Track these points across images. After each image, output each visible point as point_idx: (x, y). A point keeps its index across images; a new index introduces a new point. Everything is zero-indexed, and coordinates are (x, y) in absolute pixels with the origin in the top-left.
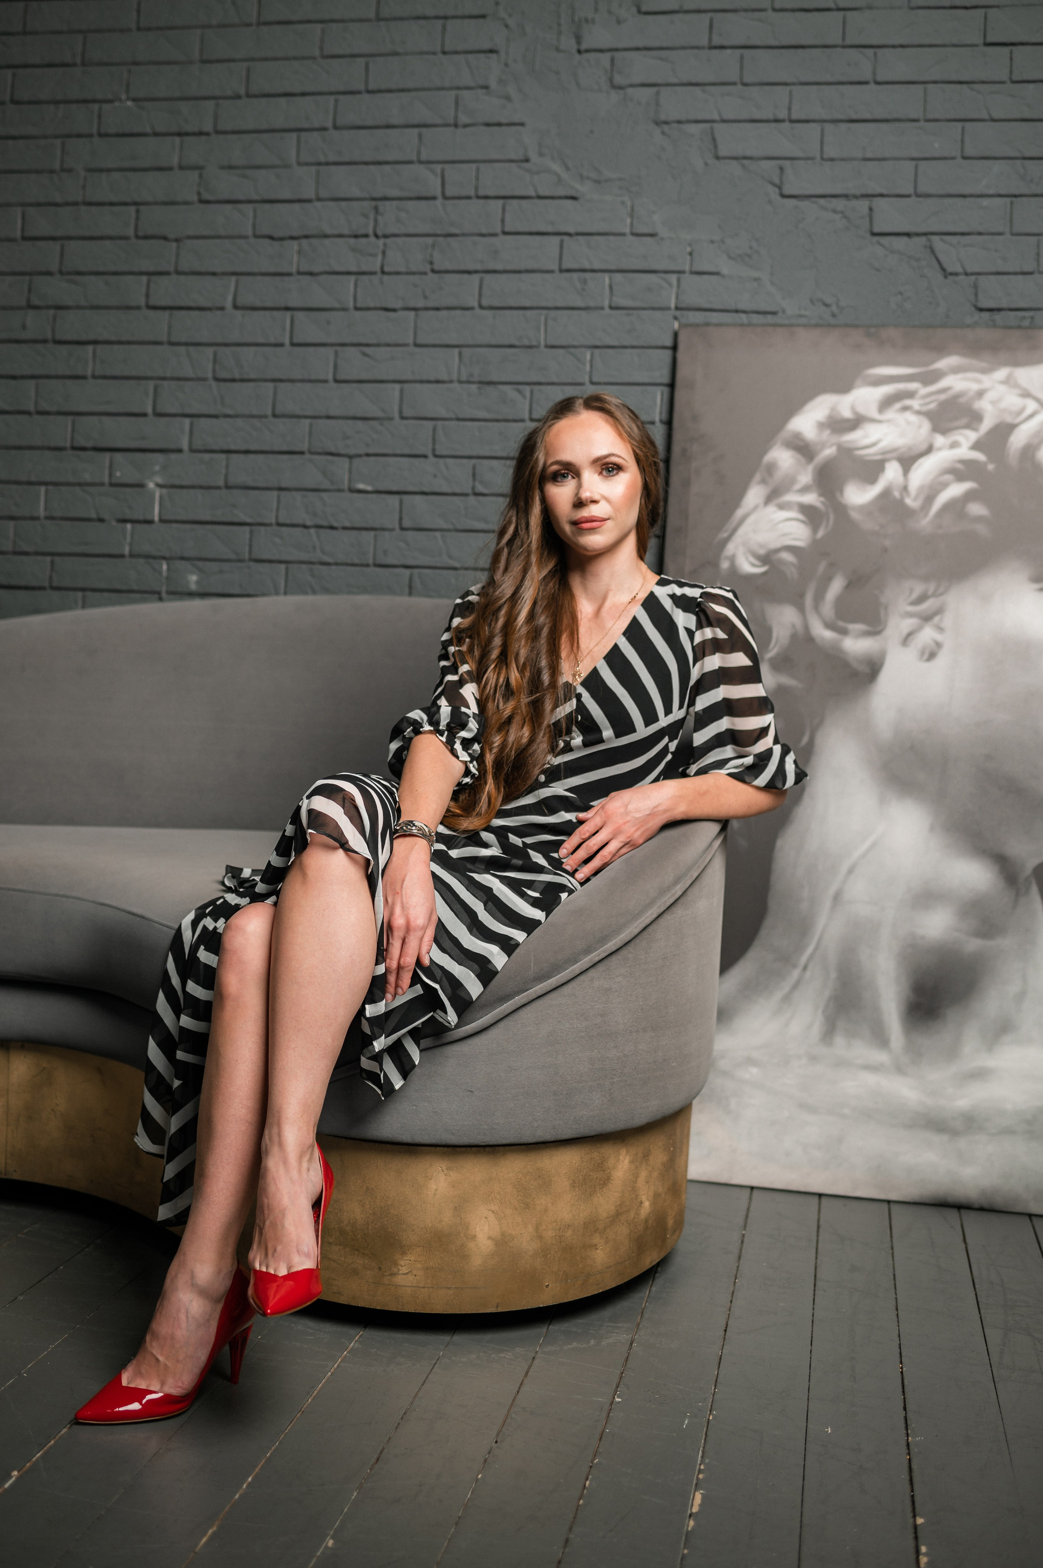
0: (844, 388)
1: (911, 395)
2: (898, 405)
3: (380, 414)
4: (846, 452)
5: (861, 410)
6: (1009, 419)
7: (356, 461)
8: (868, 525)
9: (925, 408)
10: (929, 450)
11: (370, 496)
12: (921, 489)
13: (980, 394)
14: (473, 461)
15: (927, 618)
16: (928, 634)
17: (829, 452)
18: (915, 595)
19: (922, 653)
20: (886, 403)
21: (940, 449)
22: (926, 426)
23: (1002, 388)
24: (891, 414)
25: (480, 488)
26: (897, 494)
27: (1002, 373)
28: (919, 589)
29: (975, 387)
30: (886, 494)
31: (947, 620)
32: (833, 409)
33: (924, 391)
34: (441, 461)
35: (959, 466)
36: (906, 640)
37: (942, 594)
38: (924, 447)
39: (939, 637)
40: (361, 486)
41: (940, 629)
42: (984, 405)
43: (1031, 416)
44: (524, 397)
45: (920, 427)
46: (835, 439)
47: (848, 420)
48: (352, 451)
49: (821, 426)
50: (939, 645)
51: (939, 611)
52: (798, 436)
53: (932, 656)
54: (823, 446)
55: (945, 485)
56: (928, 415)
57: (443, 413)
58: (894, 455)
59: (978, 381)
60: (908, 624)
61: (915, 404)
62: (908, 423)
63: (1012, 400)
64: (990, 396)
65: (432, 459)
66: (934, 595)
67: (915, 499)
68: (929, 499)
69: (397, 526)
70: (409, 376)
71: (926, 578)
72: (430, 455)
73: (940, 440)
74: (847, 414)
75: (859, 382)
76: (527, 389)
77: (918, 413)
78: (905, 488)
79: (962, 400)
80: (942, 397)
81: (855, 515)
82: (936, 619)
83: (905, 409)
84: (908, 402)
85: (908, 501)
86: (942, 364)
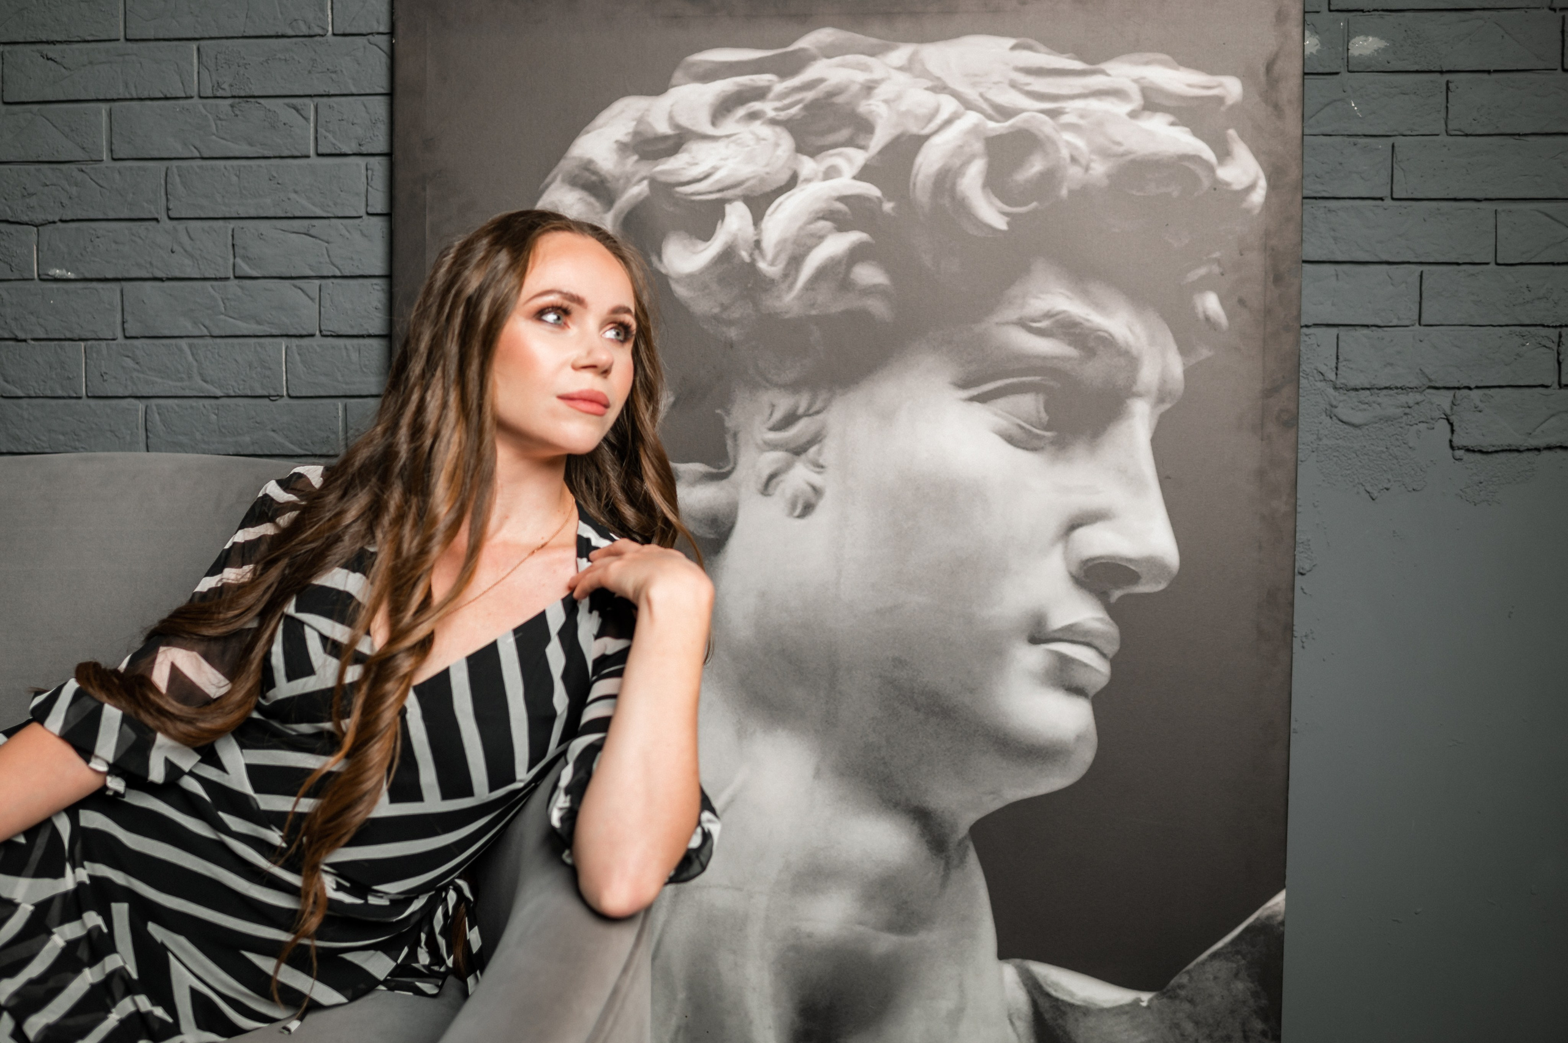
0: (658, 88)
1: (760, 94)
2: (741, 112)
3: (79, 155)
4: (662, 188)
5: (684, 121)
6: (914, 129)
7: (46, 230)
8: (703, 306)
9: (783, 115)
10: (792, 182)
11: (72, 285)
12: (782, 243)
13: (869, 89)
14: (232, 224)
15: (798, 451)
16: (800, 475)
17: (637, 190)
18: (778, 415)
19: (794, 506)
20: (723, 108)
21: (808, 180)
22: (787, 142)
23: (902, 78)
24: (730, 125)
25: (246, 269)
26: (745, 255)
27: (901, 54)
28: (784, 404)
29: (860, 77)
30: (728, 254)
31: (829, 452)
32: (640, 121)
33: (780, 87)
34: (181, 226)
35: (840, 206)
36: (768, 485)
37: (818, 412)
38: (784, 177)
39: (817, 479)
40: (57, 272)
41: (819, 467)
42: (875, 107)
43: (949, 122)
44: (307, 119)
45: (777, 145)
46: (645, 169)
47: (665, 138)
48: (39, 217)
49: (623, 148)
50: (817, 491)
51: (816, 439)
52: (588, 166)
53: (808, 508)
54: (628, 181)
55: (821, 238)
56: (788, 125)
57: (179, 150)
58: (738, 191)
59: (866, 68)
60: (770, 460)
61: (767, 107)
62: (759, 139)
63: (918, 98)
64: (882, 92)
65: (166, 224)
66: (807, 414)
67: (772, 263)
68: (796, 261)
69: (119, 334)
70: (122, 93)
71: (794, 387)
72: (163, 216)
73: (807, 166)
74: (663, 128)
75: (678, 75)
76: (310, 104)
77: (774, 122)
78: (758, 244)
79: (840, 100)
80: (809, 96)
81: (681, 291)
82: (813, 450)
83: (753, 116)
84: (756, 106)
85: (762, 265)
86: (808, 41)
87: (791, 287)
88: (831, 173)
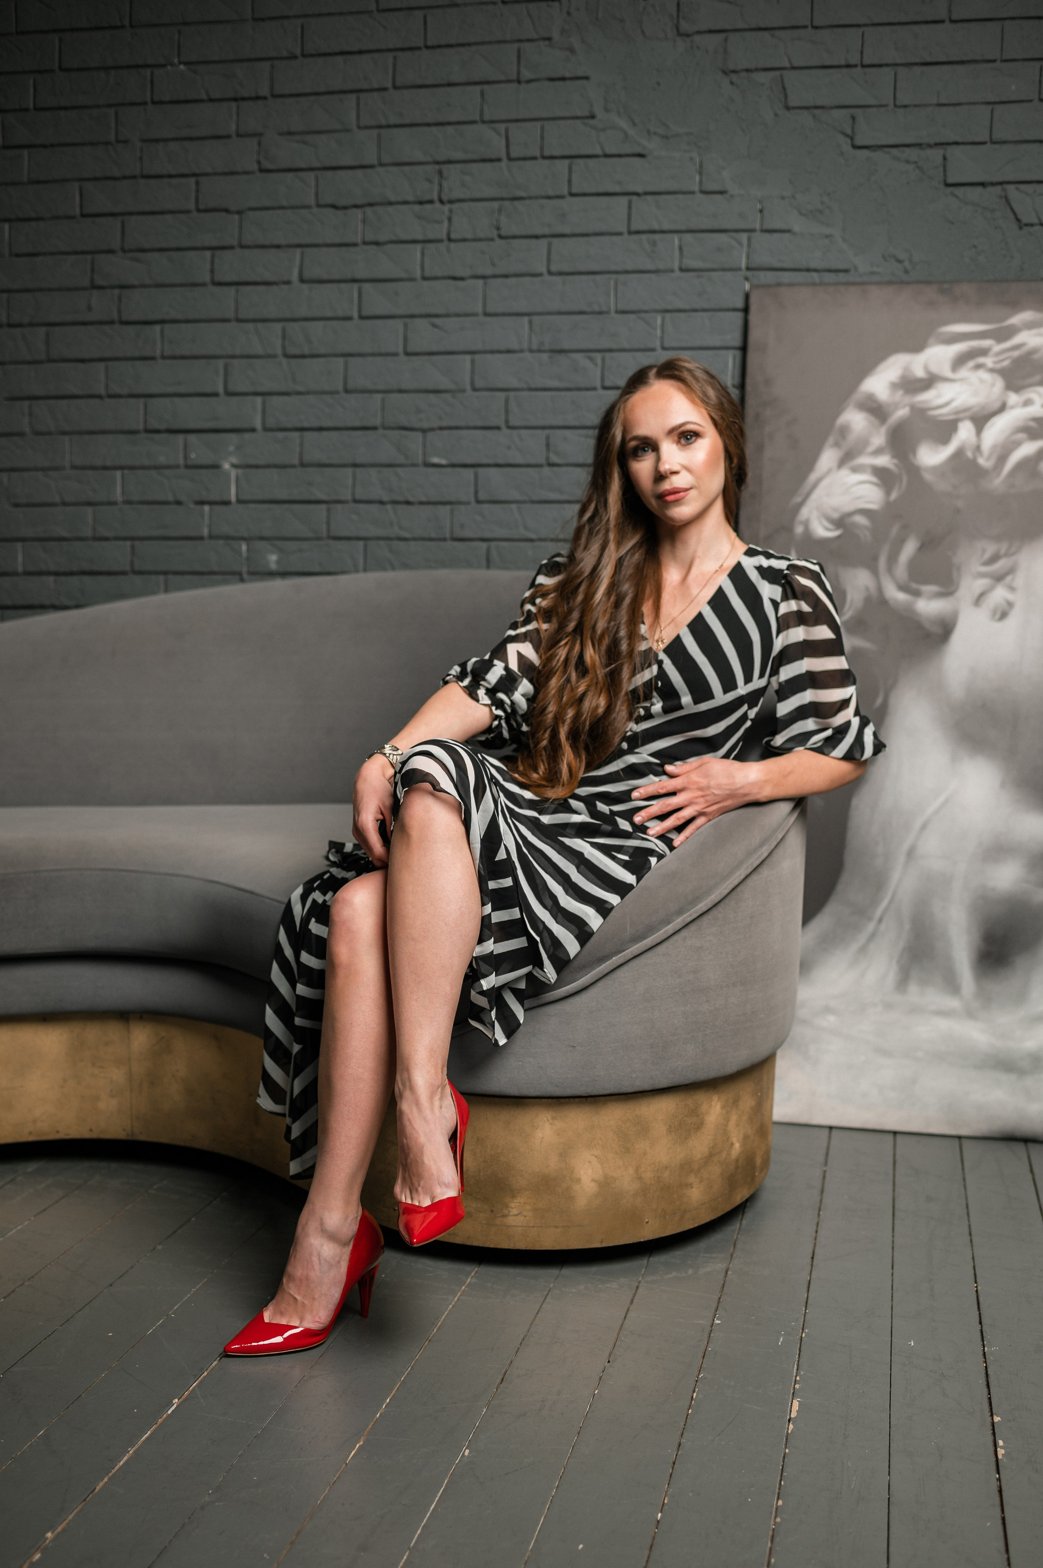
0: (917, 347)
1: (984, 352)
2: (971, 364)
3: (451, 386)
4: (919, 412)
5: (934, 369)
7: (430, 435)
8: (942, 486)
9: (998, 366)
10: (1003, 408)
11: (444, 469)
12: (994, 447)
14: (547, 432)
15: (999, 578)
16: (1000, 594)
17: (902, 413)
18: (987, 556)
19: (994, 613)
20: (959, 361)
21: (1013, 407)
22: (1000, 383)
24: (964, 372)
25: (554, 459)
26: (969, 454)
28: (991, 549)
30: (959, 454)
31: (1019, 580)
32: (906, 369)
33: (997, 348)
34: (515, 432)
35: (1032, 424)
36: (979, 600)
37: (1013, 554)
38: (997, 405)
39: (1010, 596)
40: (436, 460)
41: (1012, 589)
44: (596, 365)
45: (993, 385)
46: (908, 399)
47: (920, 380)
48: (425, 425)
49: (894, 386)
50: (1010, 605)
51: (1011, 571)
52: (870, 397)
53: (1004, 615)
54: (896, 406)
55: (1018, 444)
56: (1002, 373)
57: (515, 383)
58: (967, 414)
60: (981, 584)
61: (989, 361)
62: (982, 381)
65: (505, 430)
66: (1007, 555)
67: (988, 459)
68: (1002, 459)
69: (473, 500)
70: (480, 347)
71: (998, 539)
72: (503, 426)
73: (1013, 398)
74: (920, 373)
75: (931, 340)
76: (598, 357)
77: (992, 371)
78: (978, 448)
80: (1016, 354)
81: (928, 477)
82: (1008, 579)
83: (979, 367)
84: (981, 360)
85: (981, 461)
86: (1016, 319)
87: (999, 474)
88: (1028, 403)
